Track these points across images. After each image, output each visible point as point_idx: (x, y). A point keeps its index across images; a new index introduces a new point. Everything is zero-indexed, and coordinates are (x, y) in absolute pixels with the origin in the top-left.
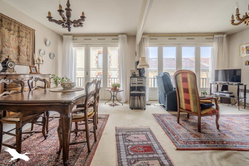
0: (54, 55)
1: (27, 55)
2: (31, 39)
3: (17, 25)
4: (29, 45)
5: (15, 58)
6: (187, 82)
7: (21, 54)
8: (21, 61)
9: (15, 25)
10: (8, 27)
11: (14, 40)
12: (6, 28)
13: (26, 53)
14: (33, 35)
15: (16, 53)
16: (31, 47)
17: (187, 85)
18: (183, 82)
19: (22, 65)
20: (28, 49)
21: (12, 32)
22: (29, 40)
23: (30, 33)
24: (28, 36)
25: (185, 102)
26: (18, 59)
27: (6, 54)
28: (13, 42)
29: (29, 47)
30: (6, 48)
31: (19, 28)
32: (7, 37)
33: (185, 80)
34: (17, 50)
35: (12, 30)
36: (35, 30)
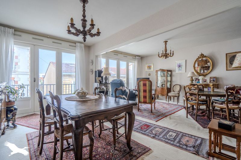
6: (146, 86)
17: (146, 87)
18: (143, 86)
25: (144, 98)
33: (145, 85)
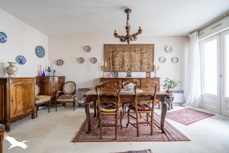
0: (177, 58)
1: (148, 65)
2: (151, 52)
3: (140, 46)
4: (149, 56)
5: (139, 68)
7: (142, 64)
8: (143, 69)
9: (138, 47)
10: (135, 50)
11: (138, 56)
12: (133, 51)
13: (146, 63)
14: (153, 48)
15: (140, 64)
16: (151, 58)
19: (144, 72)
20: (149, 60)
21: (136, 52)
22: (149, 53)
23: (150, 48)
24: (148, 51)
26: (141, 68)
27: (133, 66)
28: (138, 58)
29: (149, 58)
30: (133, 63)
31: (141, 48)
32: (134, 56)
34: (140, 62)
35: (137, 51)
36: (154, 44)
